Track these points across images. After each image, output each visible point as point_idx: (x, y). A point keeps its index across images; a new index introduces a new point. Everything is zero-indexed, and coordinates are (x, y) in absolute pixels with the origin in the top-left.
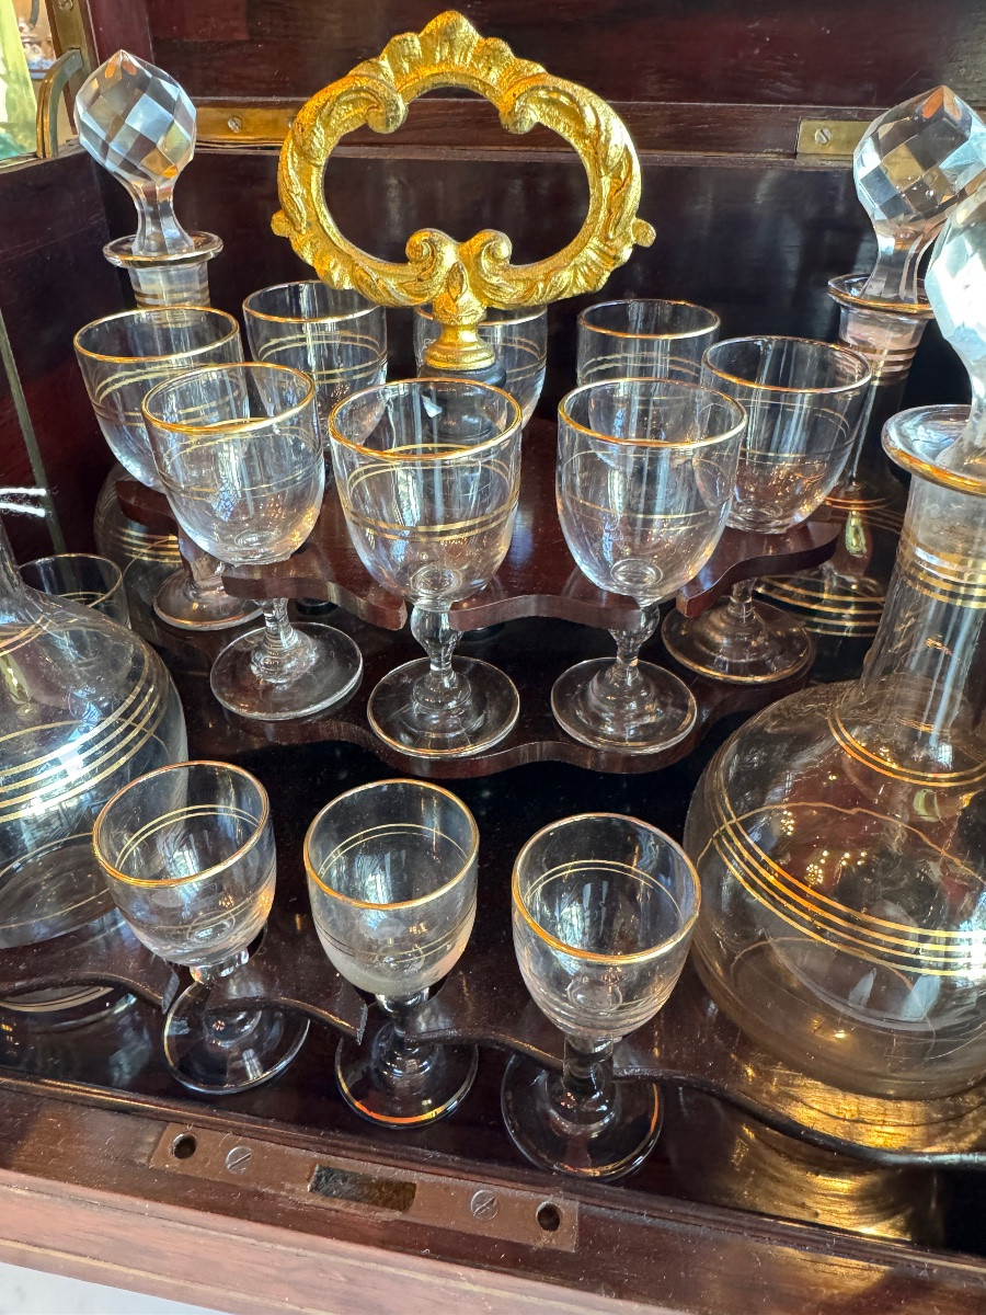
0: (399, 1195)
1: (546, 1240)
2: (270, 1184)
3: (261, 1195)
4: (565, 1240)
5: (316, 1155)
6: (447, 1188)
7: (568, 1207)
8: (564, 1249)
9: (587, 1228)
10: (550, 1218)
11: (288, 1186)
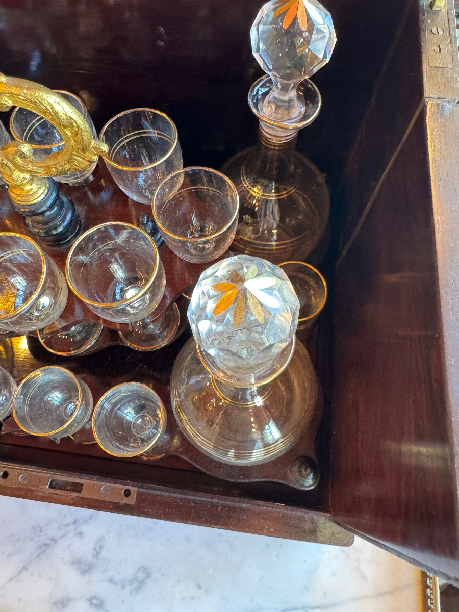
0: (77, 488)
1: (125, 501)
2: (35, 486)
3: (32, 491)
4: (132, 501)
5: (50, 475)
6: (94, 485)
7: (134, 489)
8: (131, 503)
9: (139, 495)
10: (127, 493)
11: (41, 486)
